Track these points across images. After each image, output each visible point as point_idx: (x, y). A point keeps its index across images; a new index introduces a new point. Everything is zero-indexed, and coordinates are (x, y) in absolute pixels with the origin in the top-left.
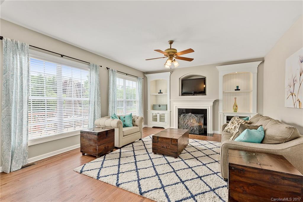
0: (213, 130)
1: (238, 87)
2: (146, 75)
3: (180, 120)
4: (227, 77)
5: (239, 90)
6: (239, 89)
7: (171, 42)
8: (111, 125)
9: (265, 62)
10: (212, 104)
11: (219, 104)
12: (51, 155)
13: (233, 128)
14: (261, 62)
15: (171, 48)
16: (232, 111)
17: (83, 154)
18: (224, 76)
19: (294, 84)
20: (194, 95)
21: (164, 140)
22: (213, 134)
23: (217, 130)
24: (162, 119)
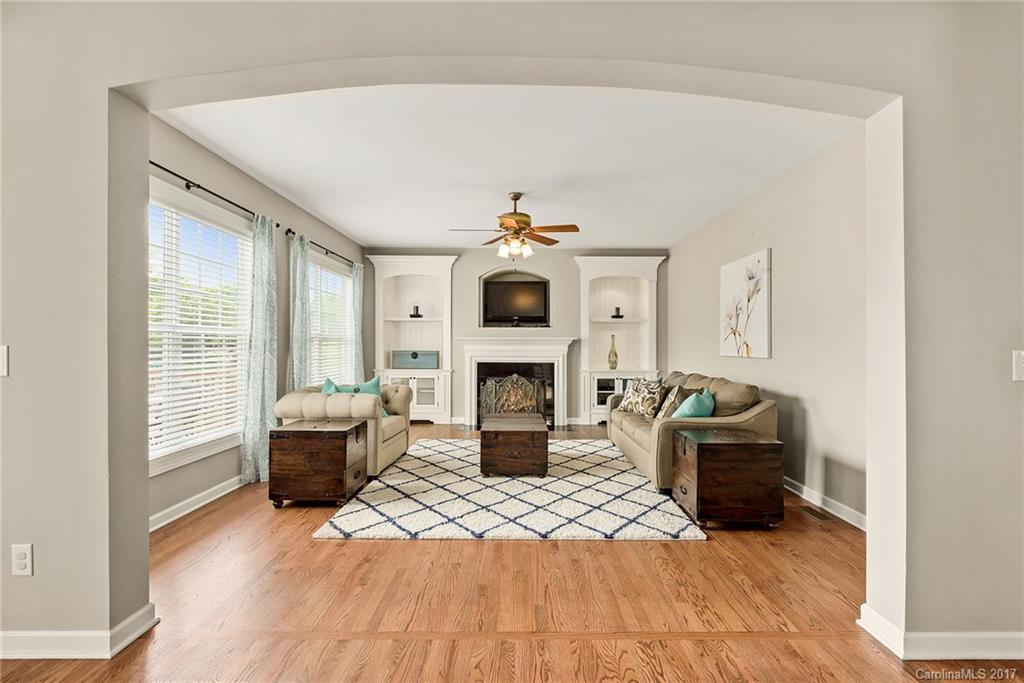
0: (568, 417)
1: (618, 309)
2: (373, 258)
3: (483, 394)
4: (597, 284)
5: (622, 317)
6: (621, 314)
7: (517, 197)
8: (326, 412)
9: (671, 258)
10: (565, 349)
11: (580, 348)
12: (188, 509)
13: (640, 400)
14: (663, 258)
15: (515, 210)
16: (608, 366)
17: (278, 506)
18: (590, 282)
19: (738, 315)
20: (518, 326)
21: (515, 439)
22: (569, 426)
23: (577, 416)
24: (427, 396)
